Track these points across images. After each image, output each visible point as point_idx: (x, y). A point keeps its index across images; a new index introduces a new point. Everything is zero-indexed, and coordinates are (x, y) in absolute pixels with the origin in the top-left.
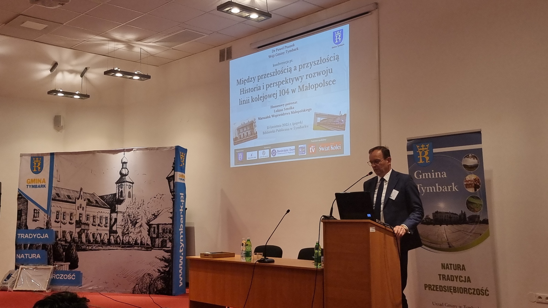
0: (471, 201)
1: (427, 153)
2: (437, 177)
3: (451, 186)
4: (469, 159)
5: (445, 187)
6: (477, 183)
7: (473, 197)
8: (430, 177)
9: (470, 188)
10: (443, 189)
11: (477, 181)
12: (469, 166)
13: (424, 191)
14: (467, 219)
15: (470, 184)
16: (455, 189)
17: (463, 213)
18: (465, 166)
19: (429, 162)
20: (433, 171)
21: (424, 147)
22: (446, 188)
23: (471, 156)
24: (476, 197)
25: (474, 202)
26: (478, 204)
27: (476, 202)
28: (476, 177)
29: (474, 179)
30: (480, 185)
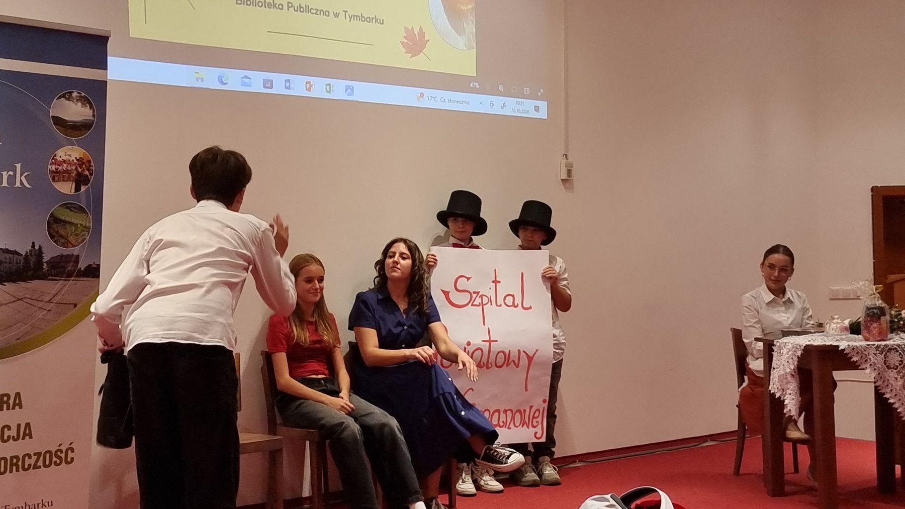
0: (63, 218)
3: (11, 173)
4: (71, 102)
6: (83, 170)
7: (68, 208)
9: (64, 181)
11: (84, 166)
12: (70, 121)
14: (45, 266)
15: (67, 171)
16: (21, 179)
17: (35, 251)
18: (58, 121)
23: (76, 96)
24: (77, 206)
25: (70, 221)
26: (79, 226)
27: (75, 222)
28: (84, 153)
29: (78, 158)
30: (91, 178)
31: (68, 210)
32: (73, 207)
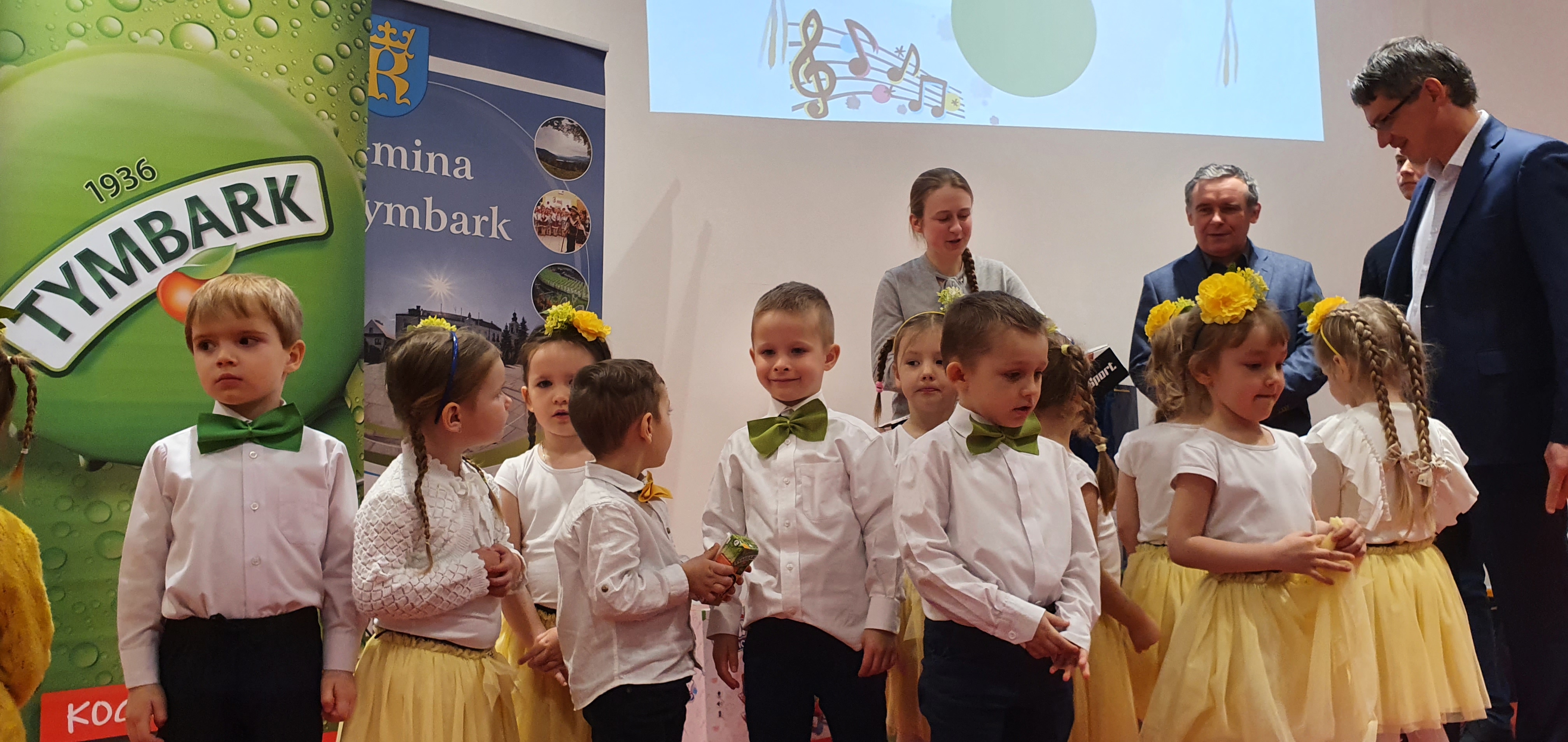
0: (552, 285)
1: (401, 63)
2: (431, 170)
3: (486, 218)
4: (561, 132)
5: (460, 218)
6: (577, 223)
7: (558, 271)
8: (404, 166)
9: (552, 234)
10: (450, 221)
11: (577, 218)
12: (561, 158)
13: (371, 219)
15: (556, 223)
16: (498, 229)
17: (518, 325)
18: (545, 156)
19: (408, 101)
20: (418, 143)
21: (391, 34)
22: (465, 221)
23: (567, 125)
24: (571, 270)
25: (562, 289)
26: (573, 296)
27: (568, 291)
28: (578, 200)
29: (570, 207)
30: (587, 234)
31: (558, 274)
32: (566, 271)
